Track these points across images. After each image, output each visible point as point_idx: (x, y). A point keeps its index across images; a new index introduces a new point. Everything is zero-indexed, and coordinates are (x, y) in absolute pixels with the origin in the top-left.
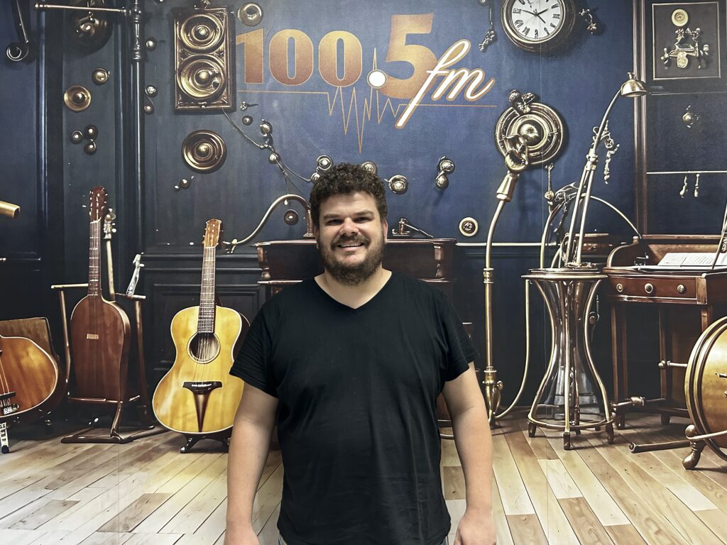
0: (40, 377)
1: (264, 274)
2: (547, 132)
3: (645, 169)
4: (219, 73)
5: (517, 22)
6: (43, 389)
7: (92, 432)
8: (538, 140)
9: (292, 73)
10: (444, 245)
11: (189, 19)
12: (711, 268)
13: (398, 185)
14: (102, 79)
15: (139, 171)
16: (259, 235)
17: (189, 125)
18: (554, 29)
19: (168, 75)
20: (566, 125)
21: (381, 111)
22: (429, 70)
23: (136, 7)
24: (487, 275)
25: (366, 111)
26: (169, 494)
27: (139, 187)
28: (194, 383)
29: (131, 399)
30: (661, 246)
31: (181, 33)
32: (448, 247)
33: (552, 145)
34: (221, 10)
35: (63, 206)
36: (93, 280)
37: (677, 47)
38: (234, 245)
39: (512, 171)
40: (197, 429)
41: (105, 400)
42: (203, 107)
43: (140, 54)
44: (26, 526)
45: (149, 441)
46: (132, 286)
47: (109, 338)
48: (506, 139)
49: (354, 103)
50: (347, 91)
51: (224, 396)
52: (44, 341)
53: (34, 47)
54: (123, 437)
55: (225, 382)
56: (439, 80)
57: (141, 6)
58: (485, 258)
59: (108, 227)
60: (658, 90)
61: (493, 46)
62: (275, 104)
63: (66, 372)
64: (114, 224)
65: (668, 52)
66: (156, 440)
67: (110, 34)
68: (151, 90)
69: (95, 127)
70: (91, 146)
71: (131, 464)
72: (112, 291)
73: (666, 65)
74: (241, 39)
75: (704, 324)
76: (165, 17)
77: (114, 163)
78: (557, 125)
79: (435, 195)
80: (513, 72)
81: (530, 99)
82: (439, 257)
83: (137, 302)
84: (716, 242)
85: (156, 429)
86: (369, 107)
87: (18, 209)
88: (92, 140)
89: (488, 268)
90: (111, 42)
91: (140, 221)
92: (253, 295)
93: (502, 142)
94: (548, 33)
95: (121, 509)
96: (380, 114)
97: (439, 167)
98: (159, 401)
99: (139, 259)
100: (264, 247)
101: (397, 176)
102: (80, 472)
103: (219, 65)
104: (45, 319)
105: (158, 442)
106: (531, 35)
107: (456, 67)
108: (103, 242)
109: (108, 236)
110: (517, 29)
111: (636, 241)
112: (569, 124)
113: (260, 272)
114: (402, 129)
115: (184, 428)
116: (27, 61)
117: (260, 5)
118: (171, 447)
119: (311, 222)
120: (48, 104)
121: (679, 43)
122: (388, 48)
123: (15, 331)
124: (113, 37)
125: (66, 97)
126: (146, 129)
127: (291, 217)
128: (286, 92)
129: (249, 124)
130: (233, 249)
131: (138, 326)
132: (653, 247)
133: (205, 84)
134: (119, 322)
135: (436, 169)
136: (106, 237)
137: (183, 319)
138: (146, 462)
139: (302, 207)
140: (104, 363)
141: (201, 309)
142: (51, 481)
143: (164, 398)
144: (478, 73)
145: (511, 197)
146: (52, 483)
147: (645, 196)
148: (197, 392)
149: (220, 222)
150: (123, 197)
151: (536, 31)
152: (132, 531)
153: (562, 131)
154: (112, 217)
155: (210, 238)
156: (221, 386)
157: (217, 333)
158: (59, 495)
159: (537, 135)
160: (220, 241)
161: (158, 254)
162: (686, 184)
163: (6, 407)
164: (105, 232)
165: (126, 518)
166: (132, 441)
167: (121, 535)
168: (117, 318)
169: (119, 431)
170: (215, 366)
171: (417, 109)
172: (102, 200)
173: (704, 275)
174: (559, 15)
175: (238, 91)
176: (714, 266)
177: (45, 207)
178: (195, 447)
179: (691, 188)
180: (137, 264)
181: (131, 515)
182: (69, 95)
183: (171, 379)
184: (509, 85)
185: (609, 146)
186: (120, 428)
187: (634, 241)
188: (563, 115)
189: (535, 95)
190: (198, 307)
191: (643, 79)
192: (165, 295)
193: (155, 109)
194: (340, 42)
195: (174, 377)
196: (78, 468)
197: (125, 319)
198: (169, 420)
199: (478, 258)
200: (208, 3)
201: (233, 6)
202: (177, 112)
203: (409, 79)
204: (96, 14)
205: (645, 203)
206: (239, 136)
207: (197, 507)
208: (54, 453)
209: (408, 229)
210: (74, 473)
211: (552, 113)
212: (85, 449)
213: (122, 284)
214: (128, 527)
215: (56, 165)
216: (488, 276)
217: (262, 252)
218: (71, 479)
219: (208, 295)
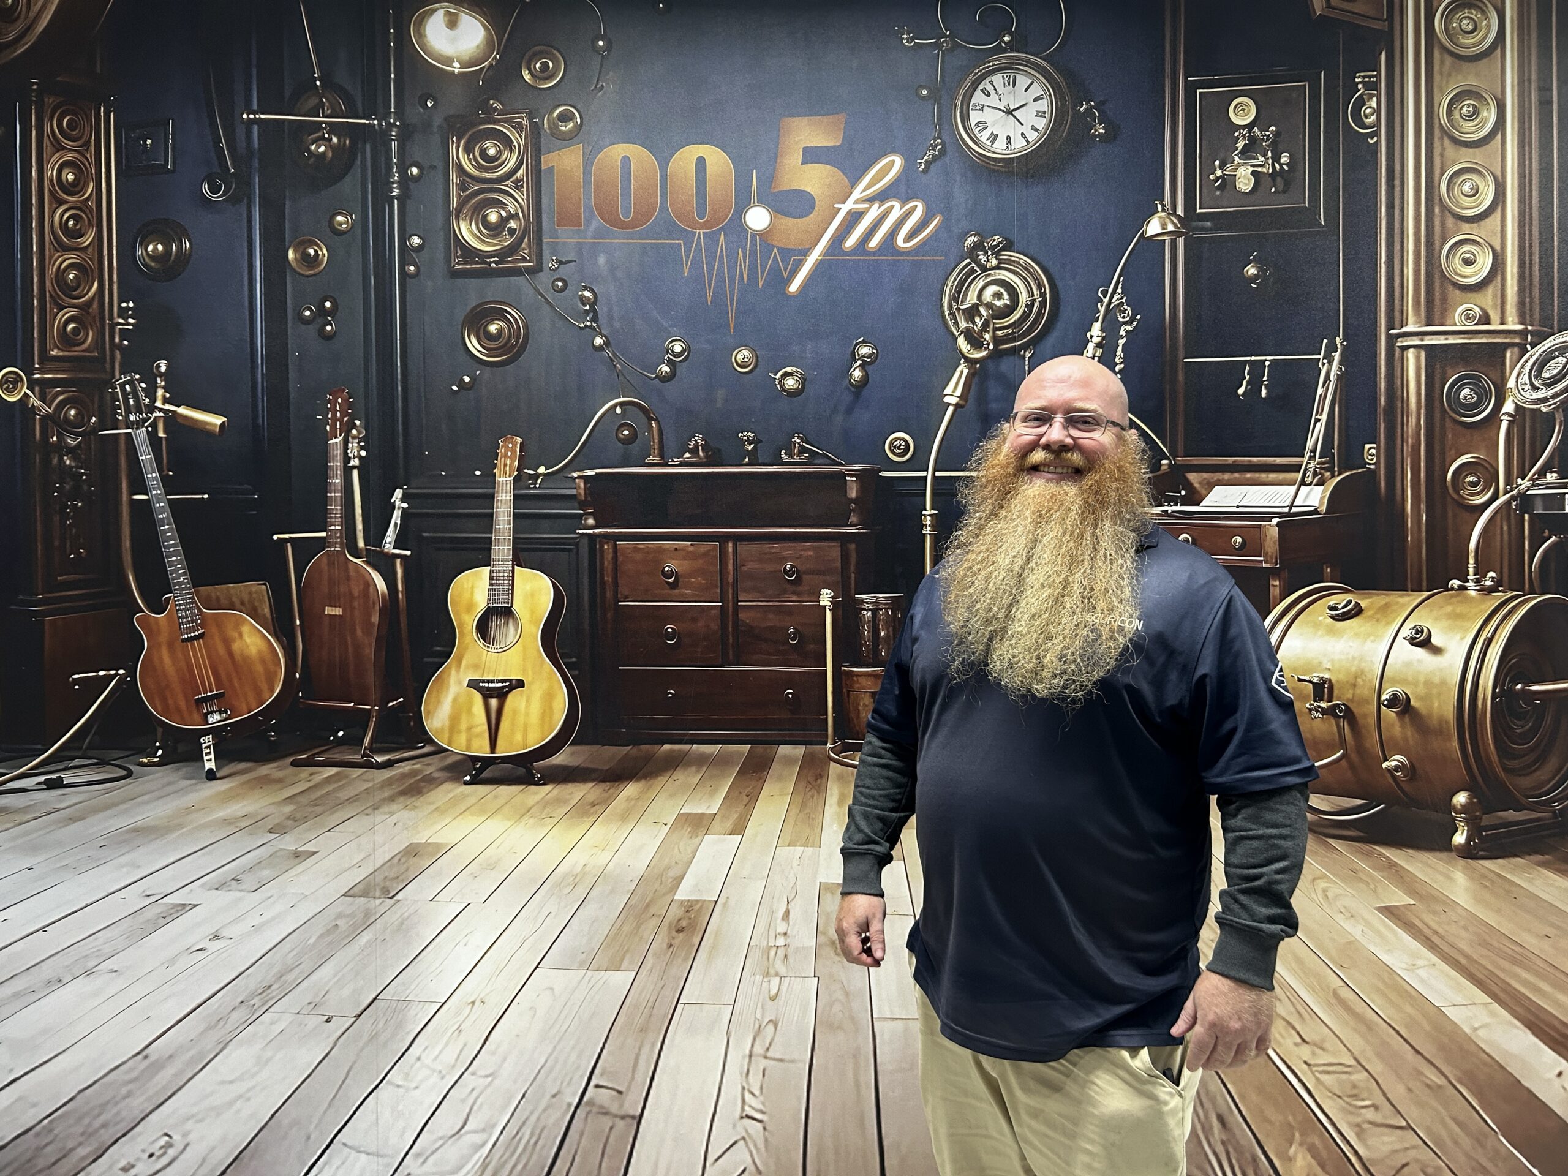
0: (259, 668)
1: (586, 519)
2: (1024, 297)
3: (1181, 353)
4: (517, 214)
5: (977, 125)
6: (264, 686)
7: (336, 750)
8: (1009, 310)
9: (627, 213)
10: (861, 475)
11: (469, 133)
12: (1286, 510)
13: (791, 383)
14: (344, 226)
15: (399, 364)
16: (577, 459)
17: (474, 293)
18: (1036, 134)
19: (440, 221)
20: (1055, 285)
21: (764, 267)
22: (838, 203)
23: (392, 115)
24: (928, 521)
25: (741, 269)
26: (446, 844)
27: (399, 388)
28: (483, 681)
29: (391, 704)
30: (1205, 475)
31: (459, 154)
32: (867, 478)
33: (1032, 318)
34: (519, 118)
35: (289, 418)
36: (333, 528)
37: (1237, 158)
38: (540, 475)
39: (967, 360)
40: (488, 749)
41: (352, 704)
42: (493, 265)
43: (399, 188)
44: (241, 887)
45: (415, 767)
46: (390, 536)
47: (357, 613)
48: (958, 309)
49: (721, 256)
50: (712, 238)
51: (528, 701)
52: (264, 615)
53: (243, 181)
54: (380, 759)
55: (530, 679)
56: (855, 217)
57: (399, 115)
58: (925, 495)
59: (354, 449)
60: (1203, 229)
61: (939, 163)
62: (602, 260)
63: (296, 665)
64: (362, 444)
65: (1221, 167)
66: (428, 765)
67: (355, 158)
68: (416, 241)
69: (335, 299)
70: (329, 328)
71: (392, 799)
72: (361, 544)
73: (1218, 188)
74: (547, 161)
75: (1274, 597)
76: (435, 130)
77: (362, 354)
78: (1040, 286)
79: (848, 397)
80: (970, 202)
81: (997, 245)
82: (853, 494)
83: (398, 561)
84: (1296, 468)
85: (427, 749)
86: (745, 262)
87: (224, 422)
88: (329, 318)
89: (928, 511)
90: (357, 169)
91: (401, 440)
92: (570, 550)
93: (952, 314)
94: (1027, 141)
95: (378, 866)
96: (763, 273)
97: (853, 353)
98: (431, 707)
99: (400, 496)
100: (586, 478)
101: (789, 369)
102: (319, 809)
103: (516, 202)
104: (265, 584)
105: (431, 767)
106: (1000, 145)
107: (881, 197)
108: (347, 470)
109: (355, 462)
110: (978, 136)
111: (1166, 467)
112: (1060, 285)
113: (580, 516)
114: (796, 297)
115: (468, 749)
116: (233, 200)
117: (579, 107)
118: (450, 775)
119: (656, 441)
120: (265, 266)
121: (1240, 152)
122: (775, 168)
123: (223, 601)
124: (359, 162)
125: (291, 255)
126: (408, 300)
127: (626, 432)
128: (618, 240)
129: (561, 291)
130: (539, 481)
131: (400, 595)
132: (1193, 477)
133: (495, 230)
134: (371, 589)
135: (848, 357)
136: (352, 463)
137: (466, 586)
138: (413, 796)
139: (643, 416)
140: (350, 649)
141: (492, 571)
142: (277, 821)
143: (439, 702)
144: (916, 206)
145: (966, 401)
146: (278, 824)
147: (1181, 397)
148: (487, 694)
149: (520, 440)
150: (375, 403)
151: (1008, 138)
152: (394, 896)
153: (1048, 296)
154: (359, 432)
155: (505, 465)
156: (523, 687)
157: (516, 608)
158: (289, 842)
159: (1008, 303)
160: (520, 469)
161: (429, 488)
162: (1248, 377)
163: (212, 713)
164: (350, 455)
165: (386, 878)
166: (392, 766)
167: (378, 902)
168: (369, 584)
169: (374, 750)
170: (514, 654)
171: (819, 265)
172: (346, 408)
173: (1275, 521)
174: (1045, 112)
175: (544, 240)
176: (1291, 506)
177: (263, 419)
178: (484, 775)
179: (1255, 384)
180: (397, 503)
181: (392, 874)
182: (295, 251)
183: (449, 675)
184: (964, 224)
185: (1124, 317)
186: (374, 745)
187: (1163, 468)
188: (1051, 270)
189: (1006, 240)
190: (489, 568)
191: (1180, 211)
192: (439, 549)
193: (422, 269)
194: (701, 162)
195: (453, 672)
196: (315, 803)
197: (381, 585)
198: (446, 736)
199: (917, 495)
200: (500, 107)
201: (537, 110)
202: (455, 274)
203: (808, 218)
204: (334, 128)
205: (1181, 406)
206: (547, 308)
207: (489, 865)
208: (280, 781)
209: (806, 450)
210: (310, 810)
211: (1032, 267)
212: (325, 776)
213: (376, 534)
214: (388, 891)
215: (277, 357)
216: (928, 523)
217: (582, 485)
218: (305, 819)
219: (502, 550)
